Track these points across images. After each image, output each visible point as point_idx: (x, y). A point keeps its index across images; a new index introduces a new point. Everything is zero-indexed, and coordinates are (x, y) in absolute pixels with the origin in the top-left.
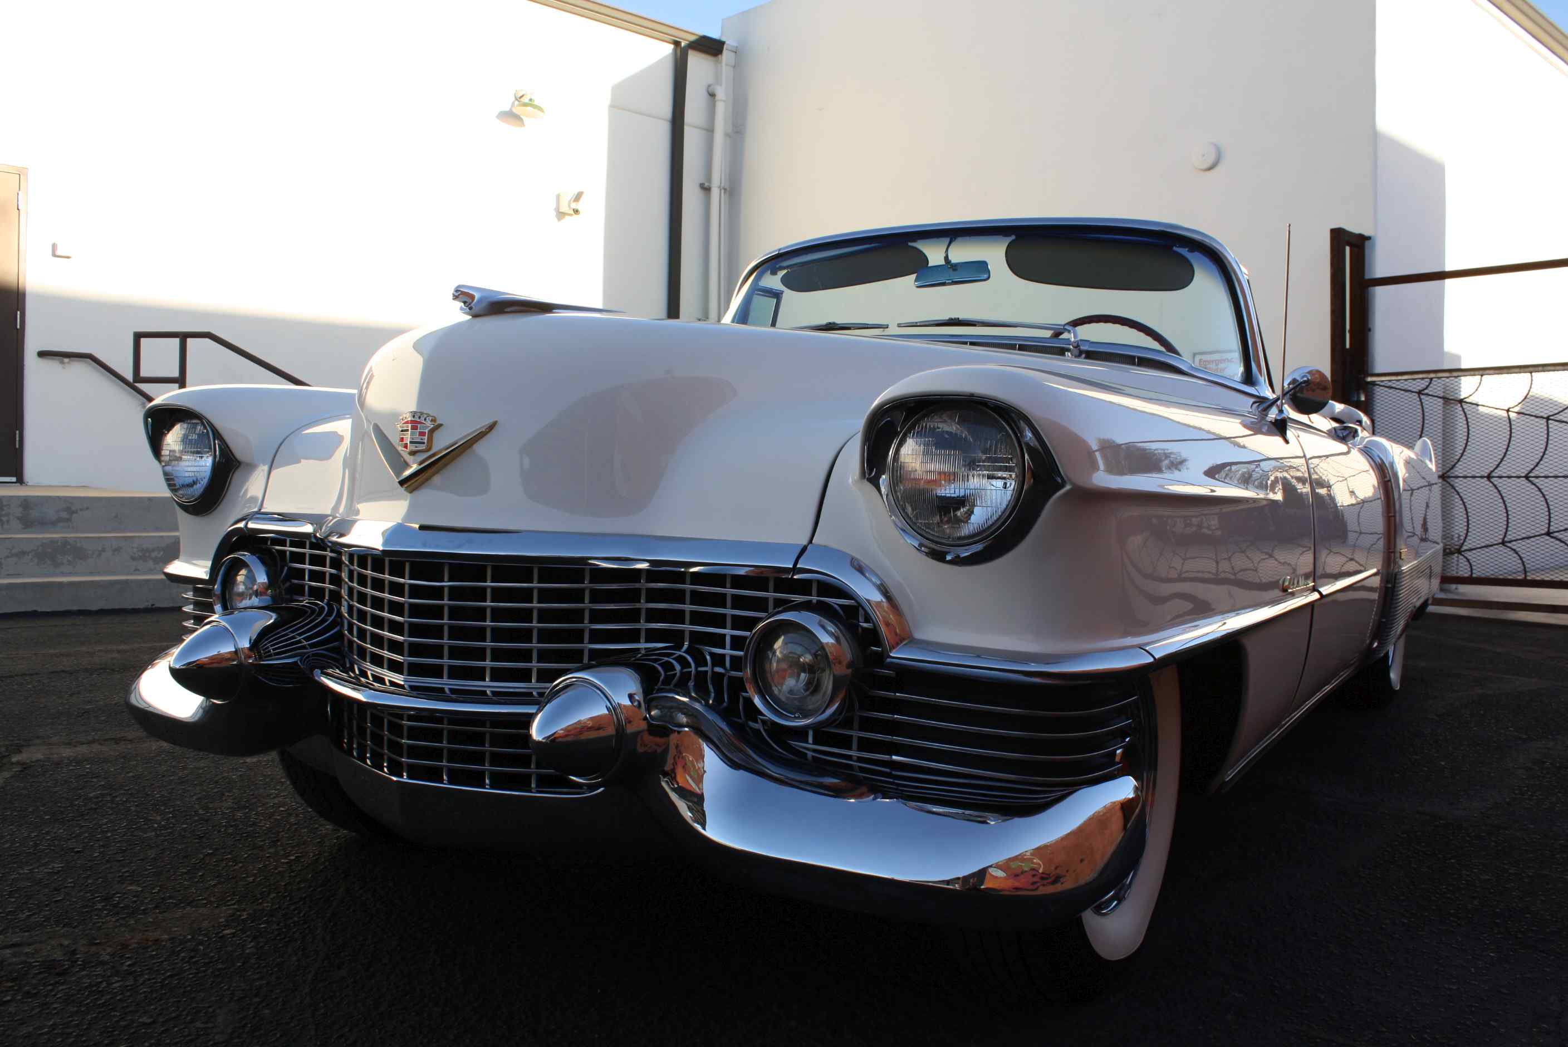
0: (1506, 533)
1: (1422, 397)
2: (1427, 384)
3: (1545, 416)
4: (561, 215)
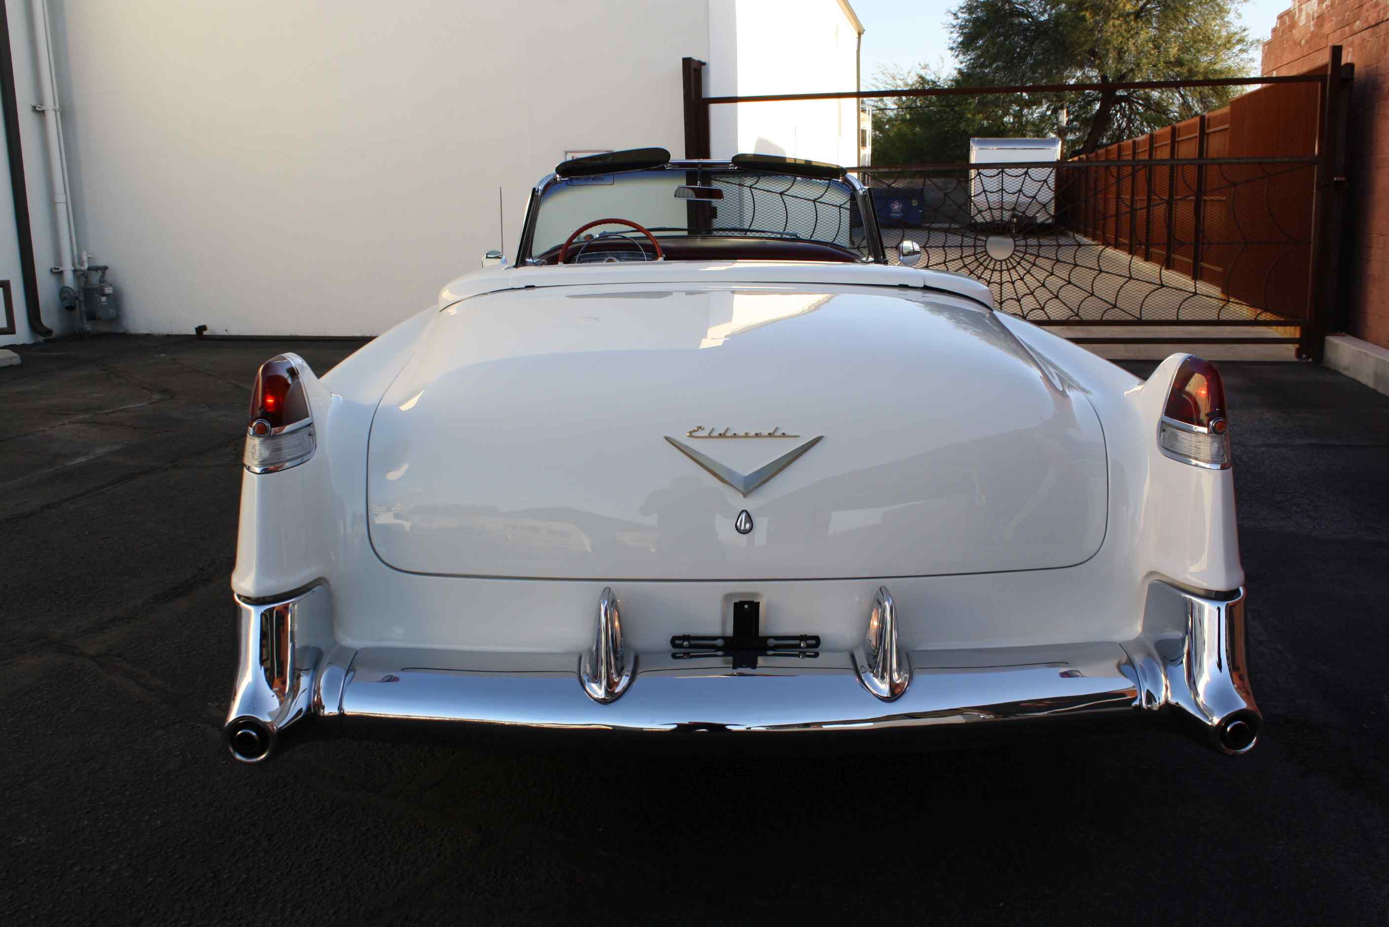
1: (752, 190)
3: (838, 205)
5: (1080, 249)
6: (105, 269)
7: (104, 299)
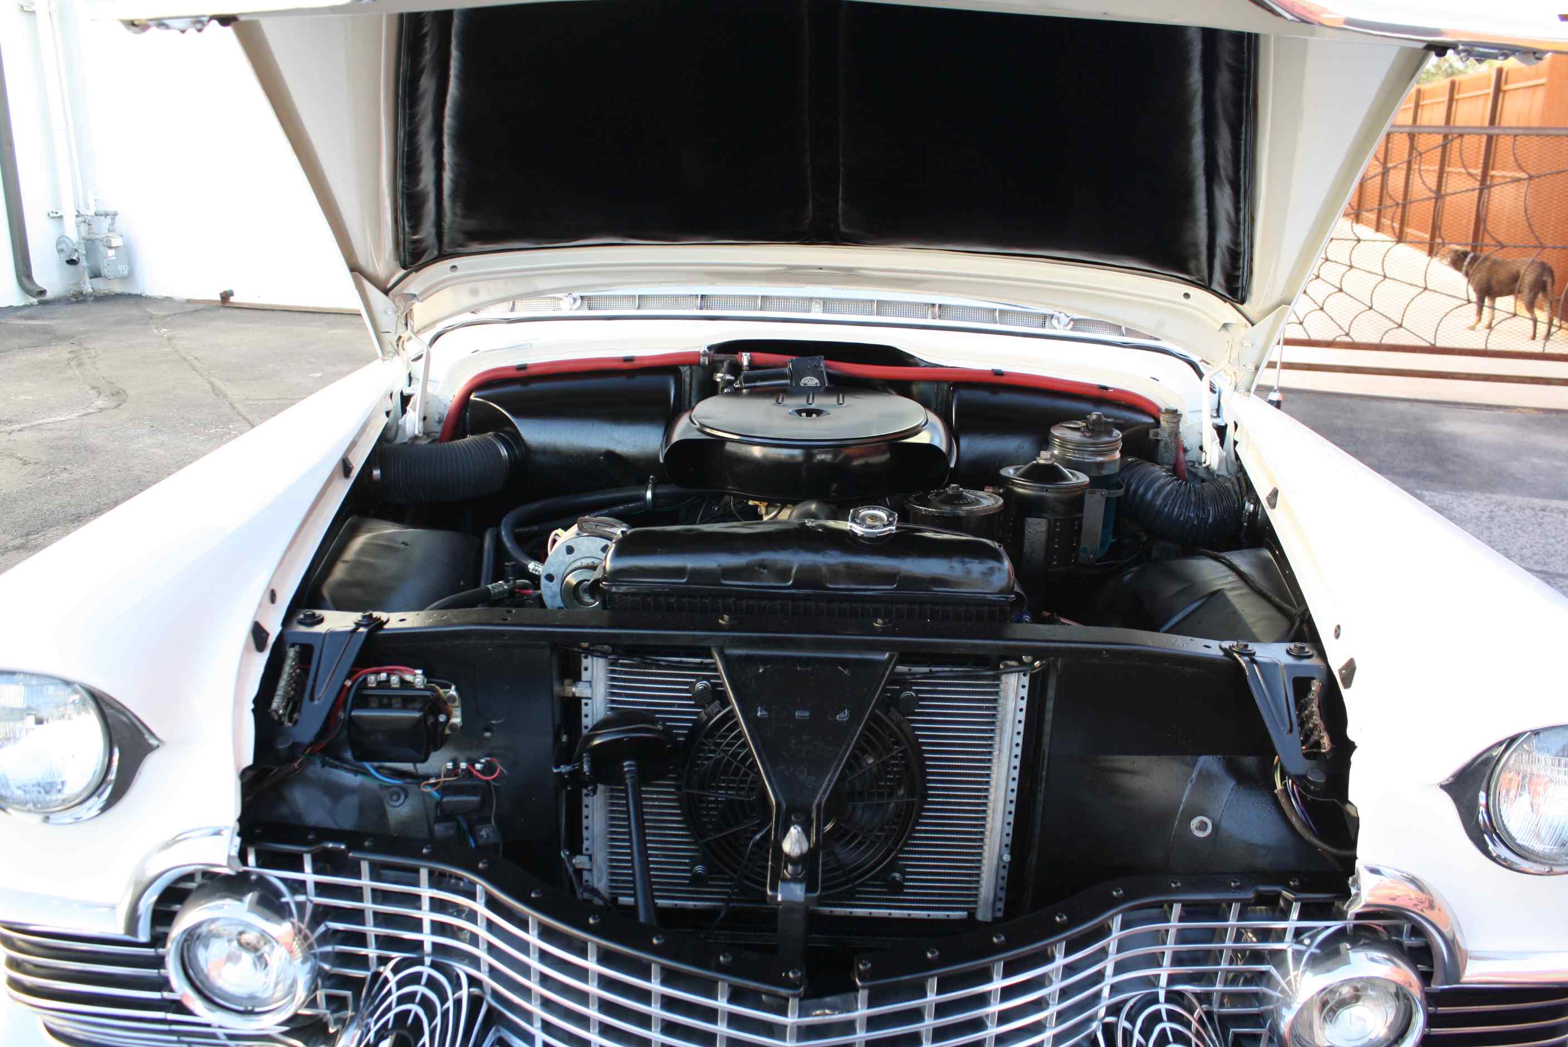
5: (1359, 245)
6: (115, 214)
7: (111, 253)
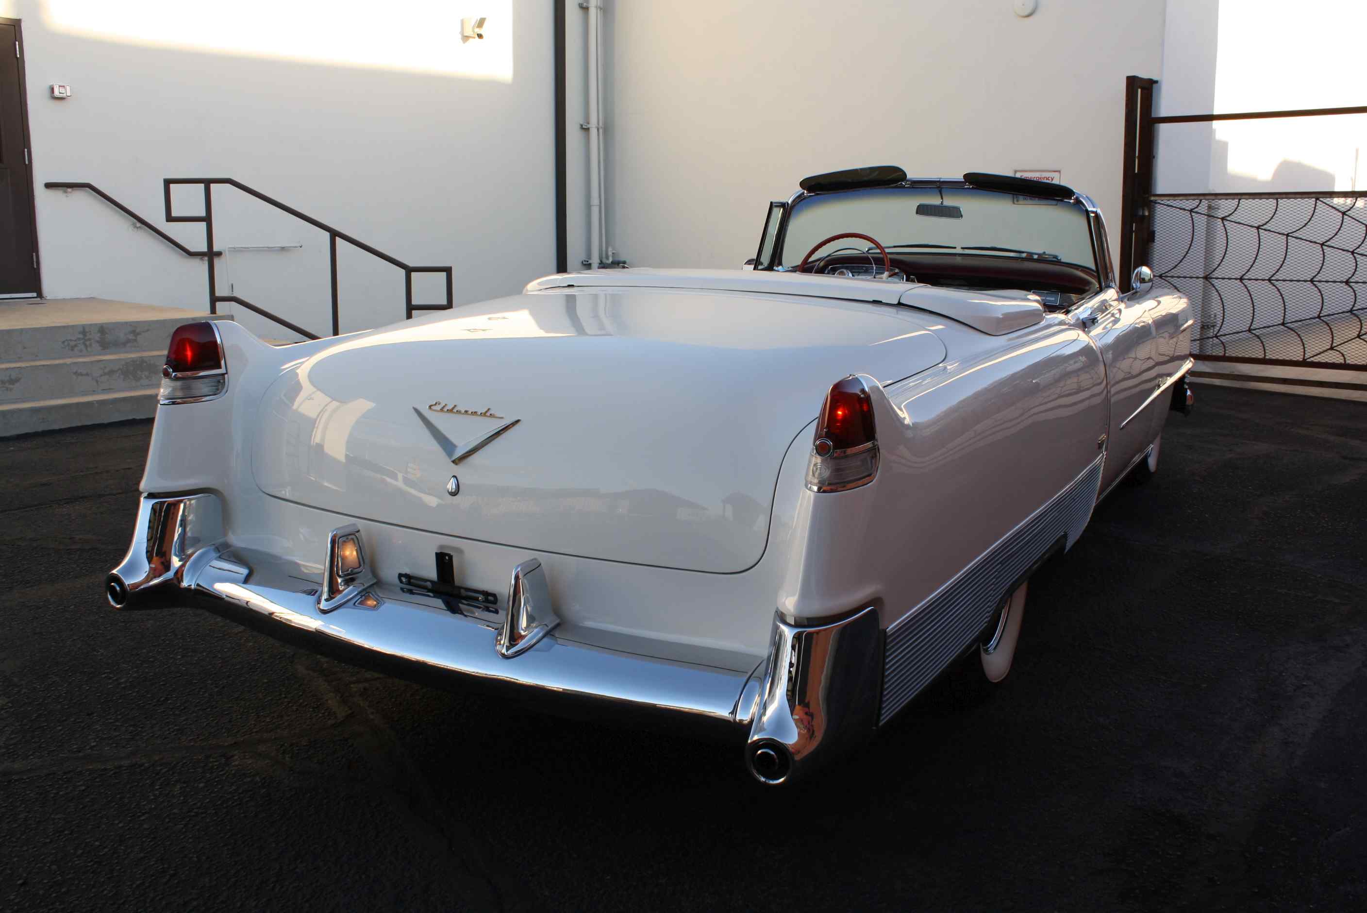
0: (1252, 323)
1: (1193, 214)
2: (1197, 204)
4: (465, 38)
